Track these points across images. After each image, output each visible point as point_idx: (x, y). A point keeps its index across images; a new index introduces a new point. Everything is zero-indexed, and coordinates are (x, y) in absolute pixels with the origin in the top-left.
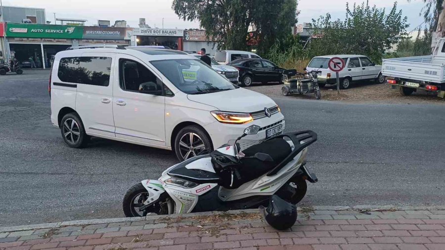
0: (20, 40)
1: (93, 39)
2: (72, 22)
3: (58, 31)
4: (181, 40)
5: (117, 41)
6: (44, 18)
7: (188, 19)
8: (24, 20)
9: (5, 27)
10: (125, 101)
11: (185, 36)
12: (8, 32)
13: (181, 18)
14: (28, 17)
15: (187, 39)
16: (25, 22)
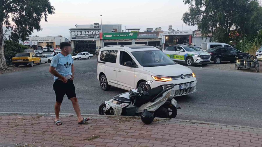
0: (108, 41)
1: (142, 39)
2: (134, 30)
3: (125, 35)
4: (191, 36)
5: (154, 39)
6: (121, 29)
7: (191, 25)
8: (112, 31)
9: (103, 35)
10: (122, 70)
11: (193, 34)
12: (103, 37)
13: (187, 25)
14: (114, 29)
15: (195, 36)
16: (112, 32)
